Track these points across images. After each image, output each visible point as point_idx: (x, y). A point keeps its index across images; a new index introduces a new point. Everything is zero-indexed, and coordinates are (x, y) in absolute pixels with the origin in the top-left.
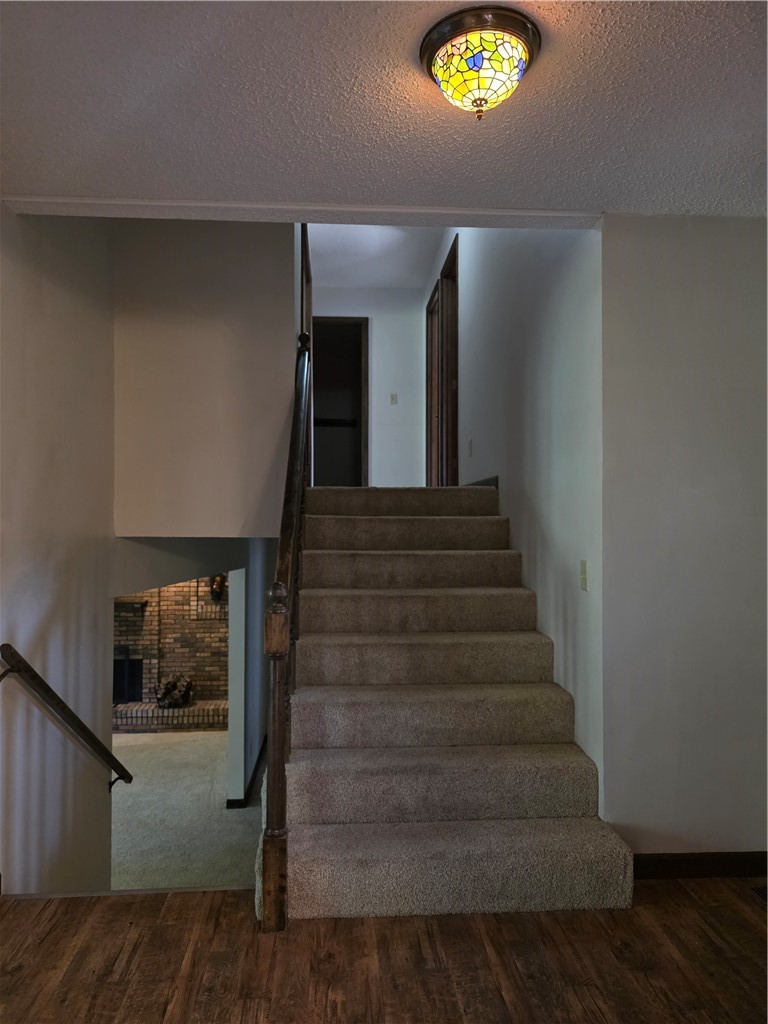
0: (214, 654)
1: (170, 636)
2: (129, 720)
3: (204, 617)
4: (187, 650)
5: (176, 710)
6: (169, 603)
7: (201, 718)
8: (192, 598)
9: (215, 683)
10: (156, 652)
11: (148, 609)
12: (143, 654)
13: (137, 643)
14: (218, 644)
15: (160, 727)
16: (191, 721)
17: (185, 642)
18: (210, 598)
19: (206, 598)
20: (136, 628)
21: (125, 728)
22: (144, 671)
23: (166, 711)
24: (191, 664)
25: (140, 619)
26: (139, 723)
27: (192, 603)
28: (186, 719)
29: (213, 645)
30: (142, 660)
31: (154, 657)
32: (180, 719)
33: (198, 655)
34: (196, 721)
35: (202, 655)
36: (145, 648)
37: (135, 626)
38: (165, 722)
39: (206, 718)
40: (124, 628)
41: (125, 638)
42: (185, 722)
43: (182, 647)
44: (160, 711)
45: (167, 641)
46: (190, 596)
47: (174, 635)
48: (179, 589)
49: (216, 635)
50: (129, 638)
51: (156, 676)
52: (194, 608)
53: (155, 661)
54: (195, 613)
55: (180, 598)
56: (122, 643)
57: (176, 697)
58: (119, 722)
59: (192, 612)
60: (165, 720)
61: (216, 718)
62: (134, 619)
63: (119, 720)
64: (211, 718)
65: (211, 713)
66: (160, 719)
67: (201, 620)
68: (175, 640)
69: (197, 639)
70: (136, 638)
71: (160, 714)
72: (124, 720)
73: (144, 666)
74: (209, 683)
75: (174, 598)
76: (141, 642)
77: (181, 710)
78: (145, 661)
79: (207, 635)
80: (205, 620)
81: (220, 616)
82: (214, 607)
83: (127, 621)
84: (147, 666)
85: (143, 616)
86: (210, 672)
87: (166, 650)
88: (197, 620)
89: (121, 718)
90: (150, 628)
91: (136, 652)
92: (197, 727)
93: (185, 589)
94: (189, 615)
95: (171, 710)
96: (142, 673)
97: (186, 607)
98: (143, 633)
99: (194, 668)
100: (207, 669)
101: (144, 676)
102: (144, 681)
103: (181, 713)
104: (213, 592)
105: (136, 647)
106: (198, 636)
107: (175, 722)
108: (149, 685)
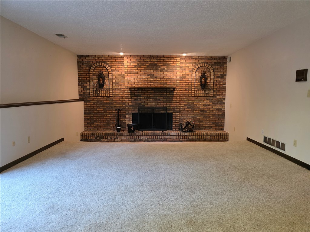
0: (201, 111)
1: (183, 103)
2: (171, 137)
3: (197, 96)
4: (190, 109)
5: (190, 133)
6: (183, 89)
7: (201, 137)
8: (193, 87)
9: (201, 123)
10: (178, 110)
11: (175, 91)
12: (173, 111)
13: (171, 106)
14: (203, 107)
15: (184, 140)
16: (196, 138)
17: (189, 106)
18: (200, 87)
19: (198, 87)
20: (170, 100)
21: (169, 140)
22: (173, 118)
23: (186, 133)
24: (191, 115)
25: (172, 96)
26: (175, 138)
27: (192, 90)
28: (194, 137)
29: (201, 107)
30: (172, 113)
31: (177, 112)
32: (192, 137)
33: (194, 111)
34: (198, 138)
35: (196, 111)
36: (174, 108)
37: (170, 99)
38: (186, 138)
39: (203, 137)
40: (165, 100)
41: (166, 104)
42: (194, 138)
43: (188, 108)
44: (184, 133)
45: (182, 105)
46: (192, 86)
47: (185, 103)
48: (187, 84)
49: (202, 103)
50: (167, 104)
51: (178, 120)
52: (193, 92)
53: (178, 114)
54: (194, 94)
55: (187, 87)
56: (165, 106)
57: (190, 128)
58: (167, 138)
59: (192, 93)
60: (186, 137)
61: (207, 137)
62: (169, 96)
63: (167, 137)
64: (205, 137)
65: (205, 135)
66: (184, 137)
67: (196, 97)
68: (185, 105)
69: (194, 105)
70: (170, 104)
71: (184, 135)
72: (169, 137)
73: (173, 116)
74: (199, 123)
75: (185, 87)
76: (172, 106)
77: (192, 133)
78: (173, 114)
79: (198, 103)
80: (198, 97)
81: (204, 95)
82: (201, 91)
83: (166, 96)
84: (174, 116)
85: (173, 95)
86: (199, 119)
87: (182, 109)
88: (194, 97)
89: (168, 136)
90: (176, 99)
91: (170, 110)
92: (199, 140)
93: (190, 84)
94: (191, 95)
95: (188, 133)
96: (172, 118)
97: (190, 91)
98: (173, 102)
99: (193, 117)
100: (198, 117)
101: (173, 120)
102: (173, 122)
103: (192, 134)
104: (201, 85)
105: (170, 108)
106: (194, 103)
107: (190, 138)
108: (175, 123)
